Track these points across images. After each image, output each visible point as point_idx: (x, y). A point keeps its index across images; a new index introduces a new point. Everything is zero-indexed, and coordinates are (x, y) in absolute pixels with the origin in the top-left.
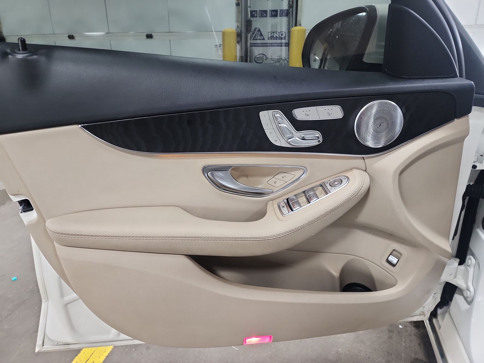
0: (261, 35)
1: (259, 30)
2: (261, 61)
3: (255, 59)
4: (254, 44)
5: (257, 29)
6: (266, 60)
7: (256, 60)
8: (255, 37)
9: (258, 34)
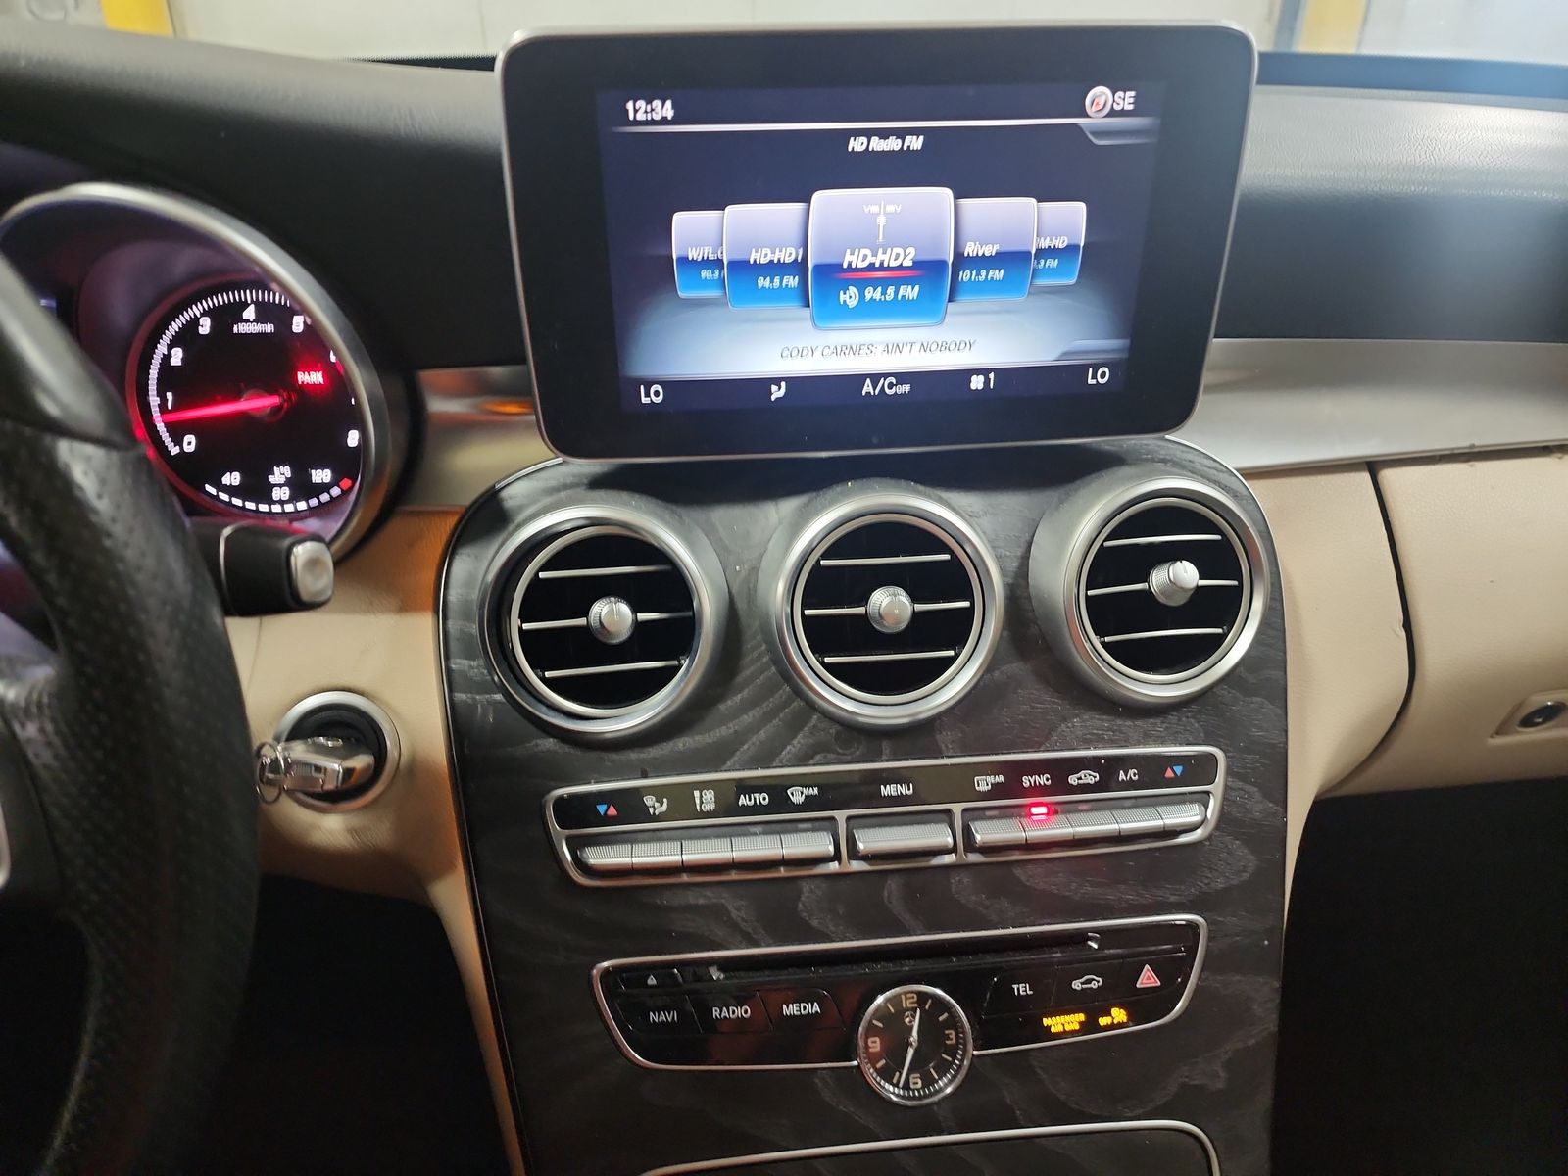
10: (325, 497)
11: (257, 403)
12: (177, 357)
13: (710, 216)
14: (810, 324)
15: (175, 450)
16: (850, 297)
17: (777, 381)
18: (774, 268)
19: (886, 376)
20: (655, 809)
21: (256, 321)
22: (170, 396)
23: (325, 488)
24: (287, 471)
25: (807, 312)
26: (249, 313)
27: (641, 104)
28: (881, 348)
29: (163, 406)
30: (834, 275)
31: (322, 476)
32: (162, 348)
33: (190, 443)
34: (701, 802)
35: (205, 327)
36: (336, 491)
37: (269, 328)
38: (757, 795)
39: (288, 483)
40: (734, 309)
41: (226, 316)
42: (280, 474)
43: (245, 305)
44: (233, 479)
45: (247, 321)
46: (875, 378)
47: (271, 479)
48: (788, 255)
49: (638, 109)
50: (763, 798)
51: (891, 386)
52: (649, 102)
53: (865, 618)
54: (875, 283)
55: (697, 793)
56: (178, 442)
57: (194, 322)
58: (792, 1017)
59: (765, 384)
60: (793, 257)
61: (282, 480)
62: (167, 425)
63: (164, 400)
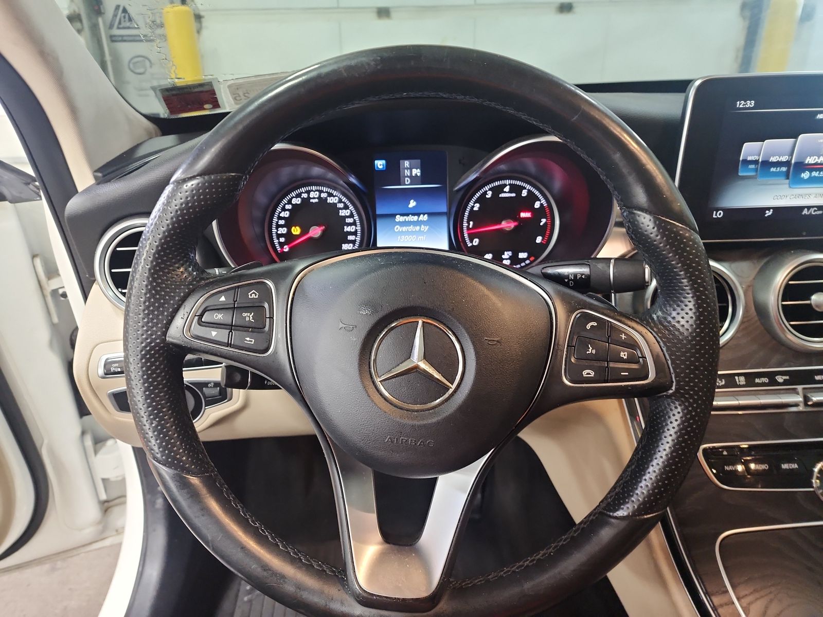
0: (130, 20)
1: (125, 11)
2: (141, 70)
3: (129, 66)
4: (122, 36)
5: (121, 9)
6: (151, 67)
7: (131, 66)
8: (120, 23)
9: (124, 17)
10: (523, 264)
11: (507, 225)
12: (477, 207)
13: (757, 144)
14: (787, 186)
15: (470, 245)
16: (806, 175)
17: (769, 209)
18: (779, 164)
19: (813, 207)
20: (719, 383)
21: (509, 192)
22: (471, 223)
23: (524, 260)
24: (510, 253)
25: (788, 181)
26: (507, 189)
27: (743, 102)
28: (814, 196)
29: (468, 227)
30: (801, 166)
31: (522, 255)
32: (471, 204)
33: (476, 242)
34: (739, 381)
35: (489, 195)
36: (528, 262)
37: (513, 195)
38: (763, 379)
39: (510, 258)
40: (760, 180)
41: (498, 190)
42: (507, 255)
43: (505, 185)
44: (489, 256)
45: (505, 192)
46: (809, 208)
47: (503, 257)
48: (784, 159)
49: (740, 104)
50: (766, 380)
51: (815, 211)
52: (745, 101)
53: (810, 305)
54: (816, 170)
55: (736, 378)
56: (472, 242)
57: (485, 193)
58: (786, 469)
59: (764, 210)
60: (787, 159)
61: (508, 257)
62: (468, 234)
63: (469, 224)
